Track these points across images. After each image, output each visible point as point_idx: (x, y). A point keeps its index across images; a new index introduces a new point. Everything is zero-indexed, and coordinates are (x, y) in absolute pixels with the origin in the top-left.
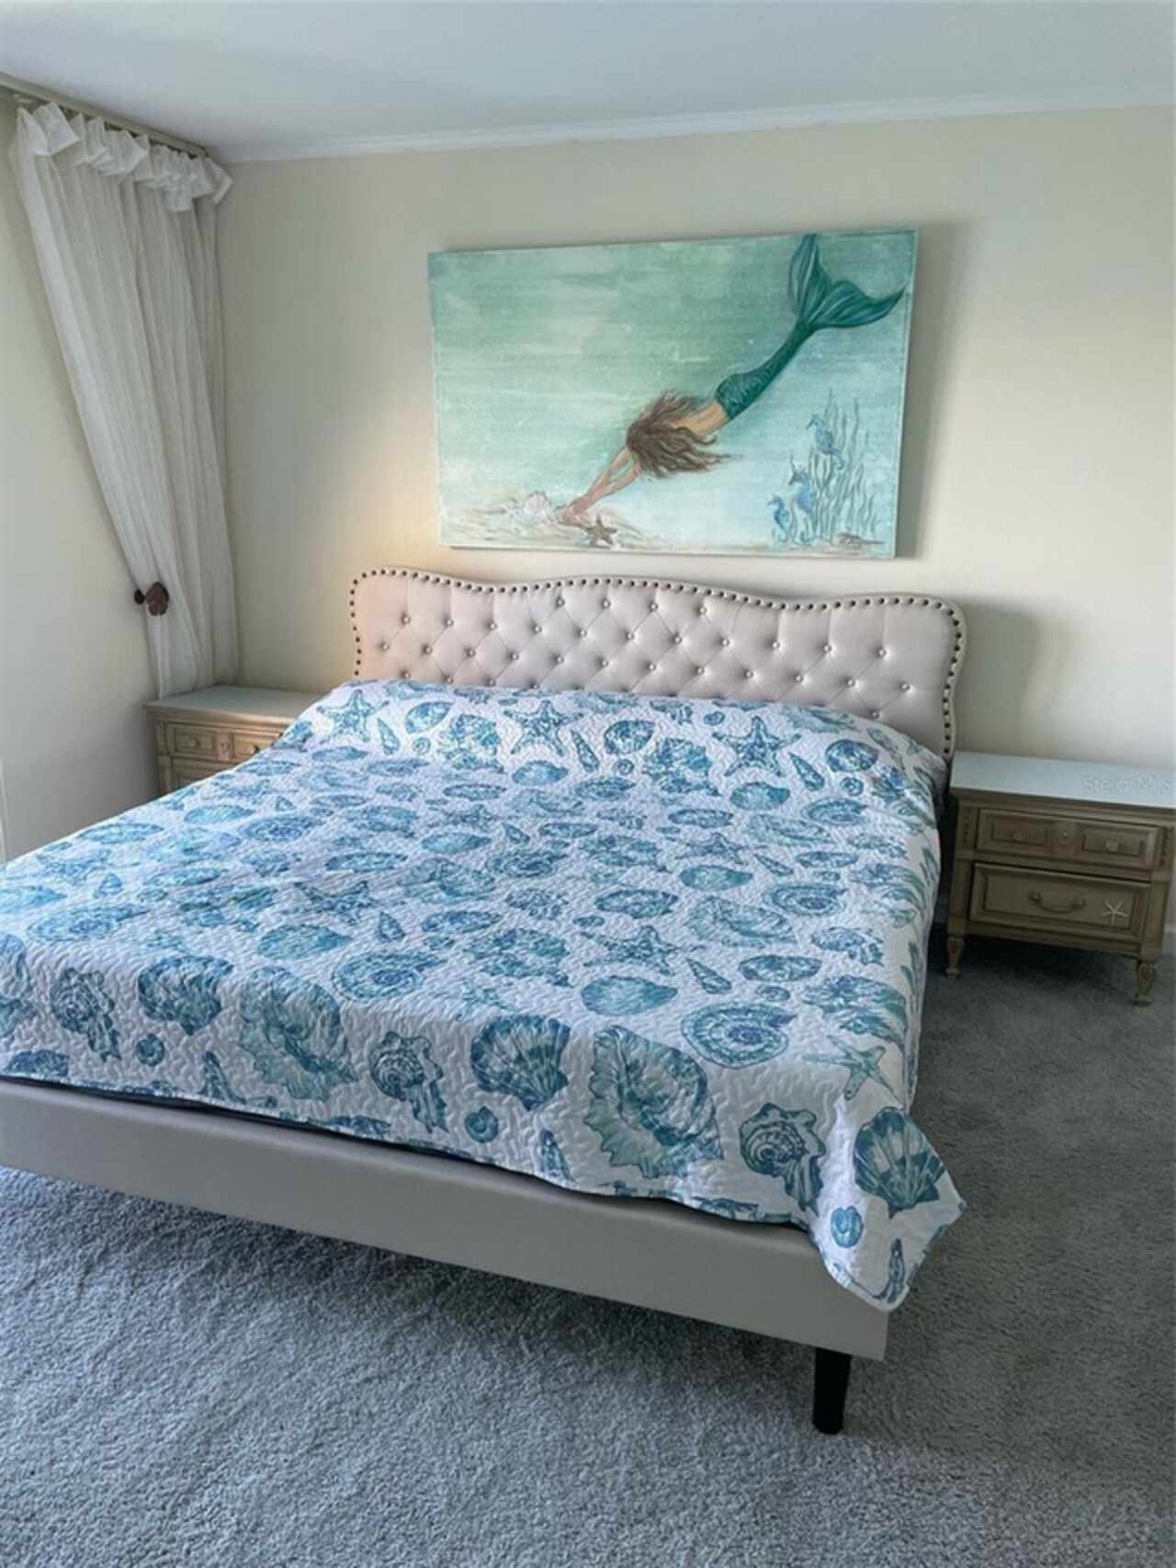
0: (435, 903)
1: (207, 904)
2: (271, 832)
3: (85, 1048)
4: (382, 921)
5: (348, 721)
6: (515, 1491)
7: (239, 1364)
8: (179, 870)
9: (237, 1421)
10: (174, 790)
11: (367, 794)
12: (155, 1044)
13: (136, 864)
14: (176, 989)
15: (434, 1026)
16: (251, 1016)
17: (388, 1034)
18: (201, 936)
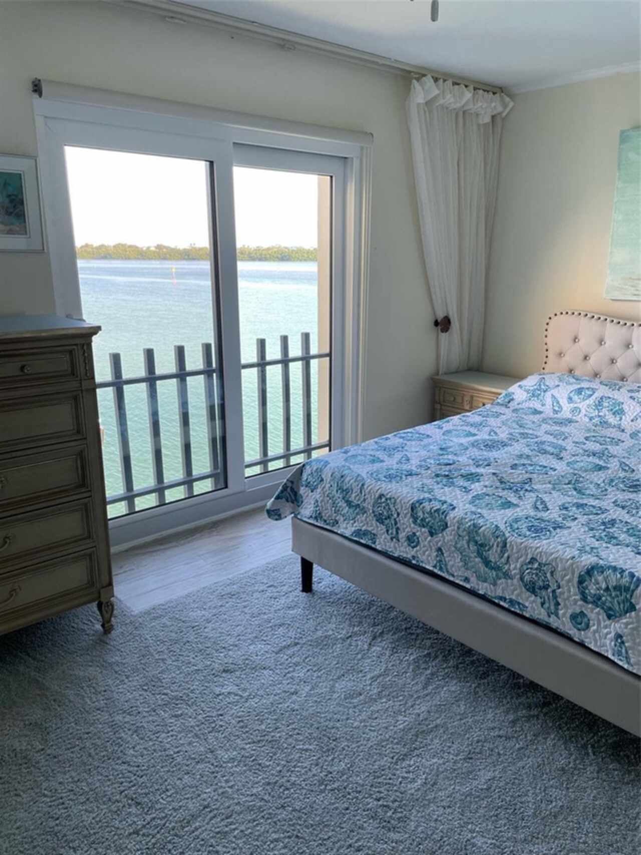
0: (569, 496)
1: (448, 476)
2: (484, 446)
3: (384, 533)
4: (537, 501)
5: (534, 394)
6: (572, 822)
7: (436, 706)
8: (437, 458)
9: (432, 731)
10: (440, 419)
11: (539, 434)
12: (415, 538)
13: (417, 452)
14: (427, 513)
15: (558, 560)
16: (461, 533)
17: (532, 558)
18: (442, 490)
